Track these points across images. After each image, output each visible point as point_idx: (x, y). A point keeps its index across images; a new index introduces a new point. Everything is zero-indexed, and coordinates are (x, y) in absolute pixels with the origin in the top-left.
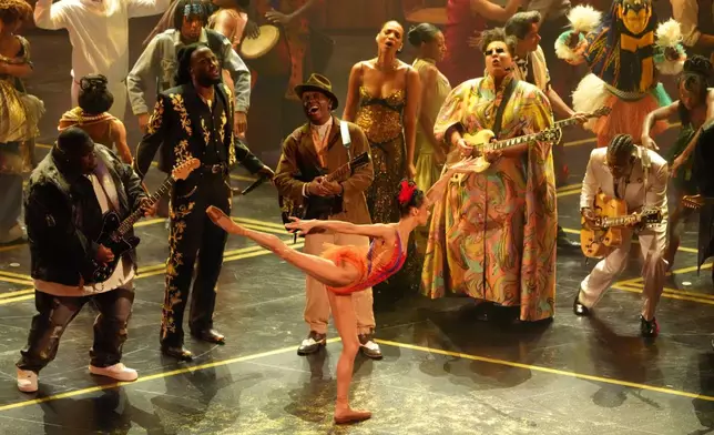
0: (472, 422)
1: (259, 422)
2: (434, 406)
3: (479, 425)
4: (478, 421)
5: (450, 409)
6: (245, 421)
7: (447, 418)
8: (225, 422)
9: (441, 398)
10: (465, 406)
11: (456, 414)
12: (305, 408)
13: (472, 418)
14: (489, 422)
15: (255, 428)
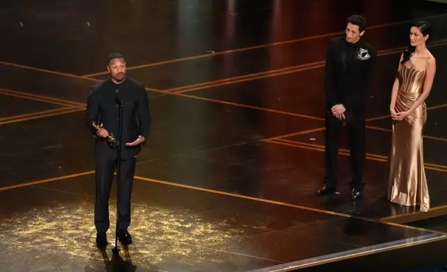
0: (177, 226)
1: (40, 224)
2: (152, 215)
3: (180, 227)
4: (180, 225)
5: (163, 217)
6: (31, 224)
7: (161, 224)
8: (17, 224)
9: (157, 210)
10: (172, 216)
11: (166, 220)
12: (69, 216)
13: (176, 223)
14: (187, 226)
15: (37, 228)
